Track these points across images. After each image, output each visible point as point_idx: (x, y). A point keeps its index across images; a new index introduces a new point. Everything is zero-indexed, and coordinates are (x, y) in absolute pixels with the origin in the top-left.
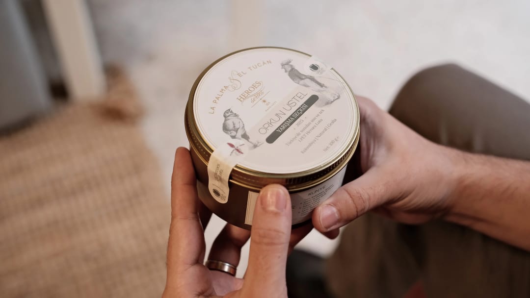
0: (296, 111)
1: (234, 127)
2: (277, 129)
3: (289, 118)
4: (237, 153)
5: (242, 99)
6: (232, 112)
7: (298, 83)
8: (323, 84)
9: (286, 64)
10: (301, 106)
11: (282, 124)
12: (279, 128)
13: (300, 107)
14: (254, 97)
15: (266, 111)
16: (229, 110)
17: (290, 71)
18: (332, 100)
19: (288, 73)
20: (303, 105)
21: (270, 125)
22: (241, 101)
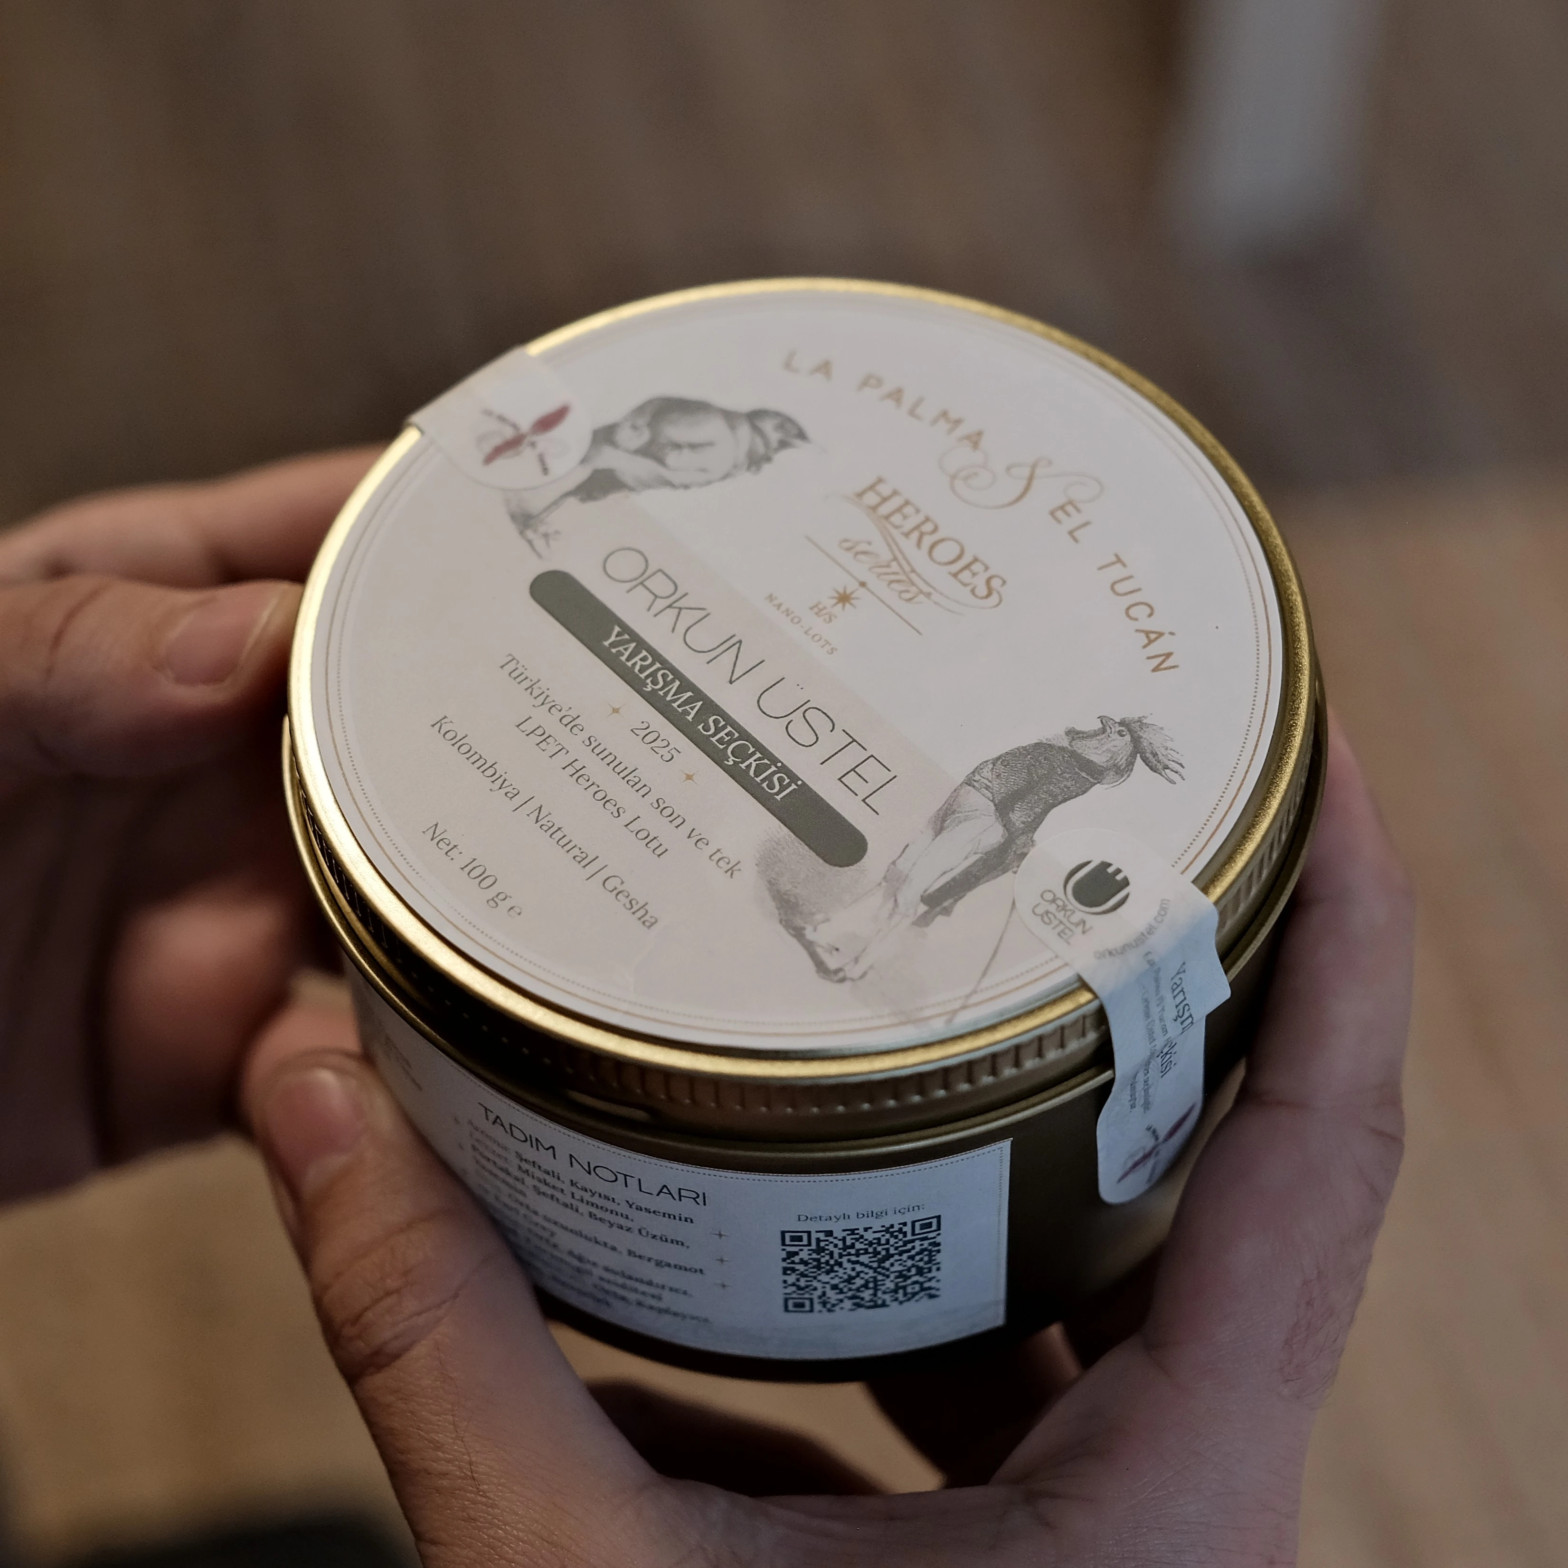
0: (745, 735)
1: (678, 446)
2: (625, 628)
3: (699, 695)
4: (497, 441)
5: (871, 499)
6: (783, 444)
7: (969, 782)
8: (947, 912)
9: (1136, 741)
10: (784, 769)
11: (657, 657)
12: (635, 637)
13: (774, 760)
14: (886, 556)
15: (771, 598)
16: (802, 435)
17: (1073, 754)
18: (809, 934)
19: (1065, 743)
20: (794, 778)
21: (660, 604)
22: (860, 495)
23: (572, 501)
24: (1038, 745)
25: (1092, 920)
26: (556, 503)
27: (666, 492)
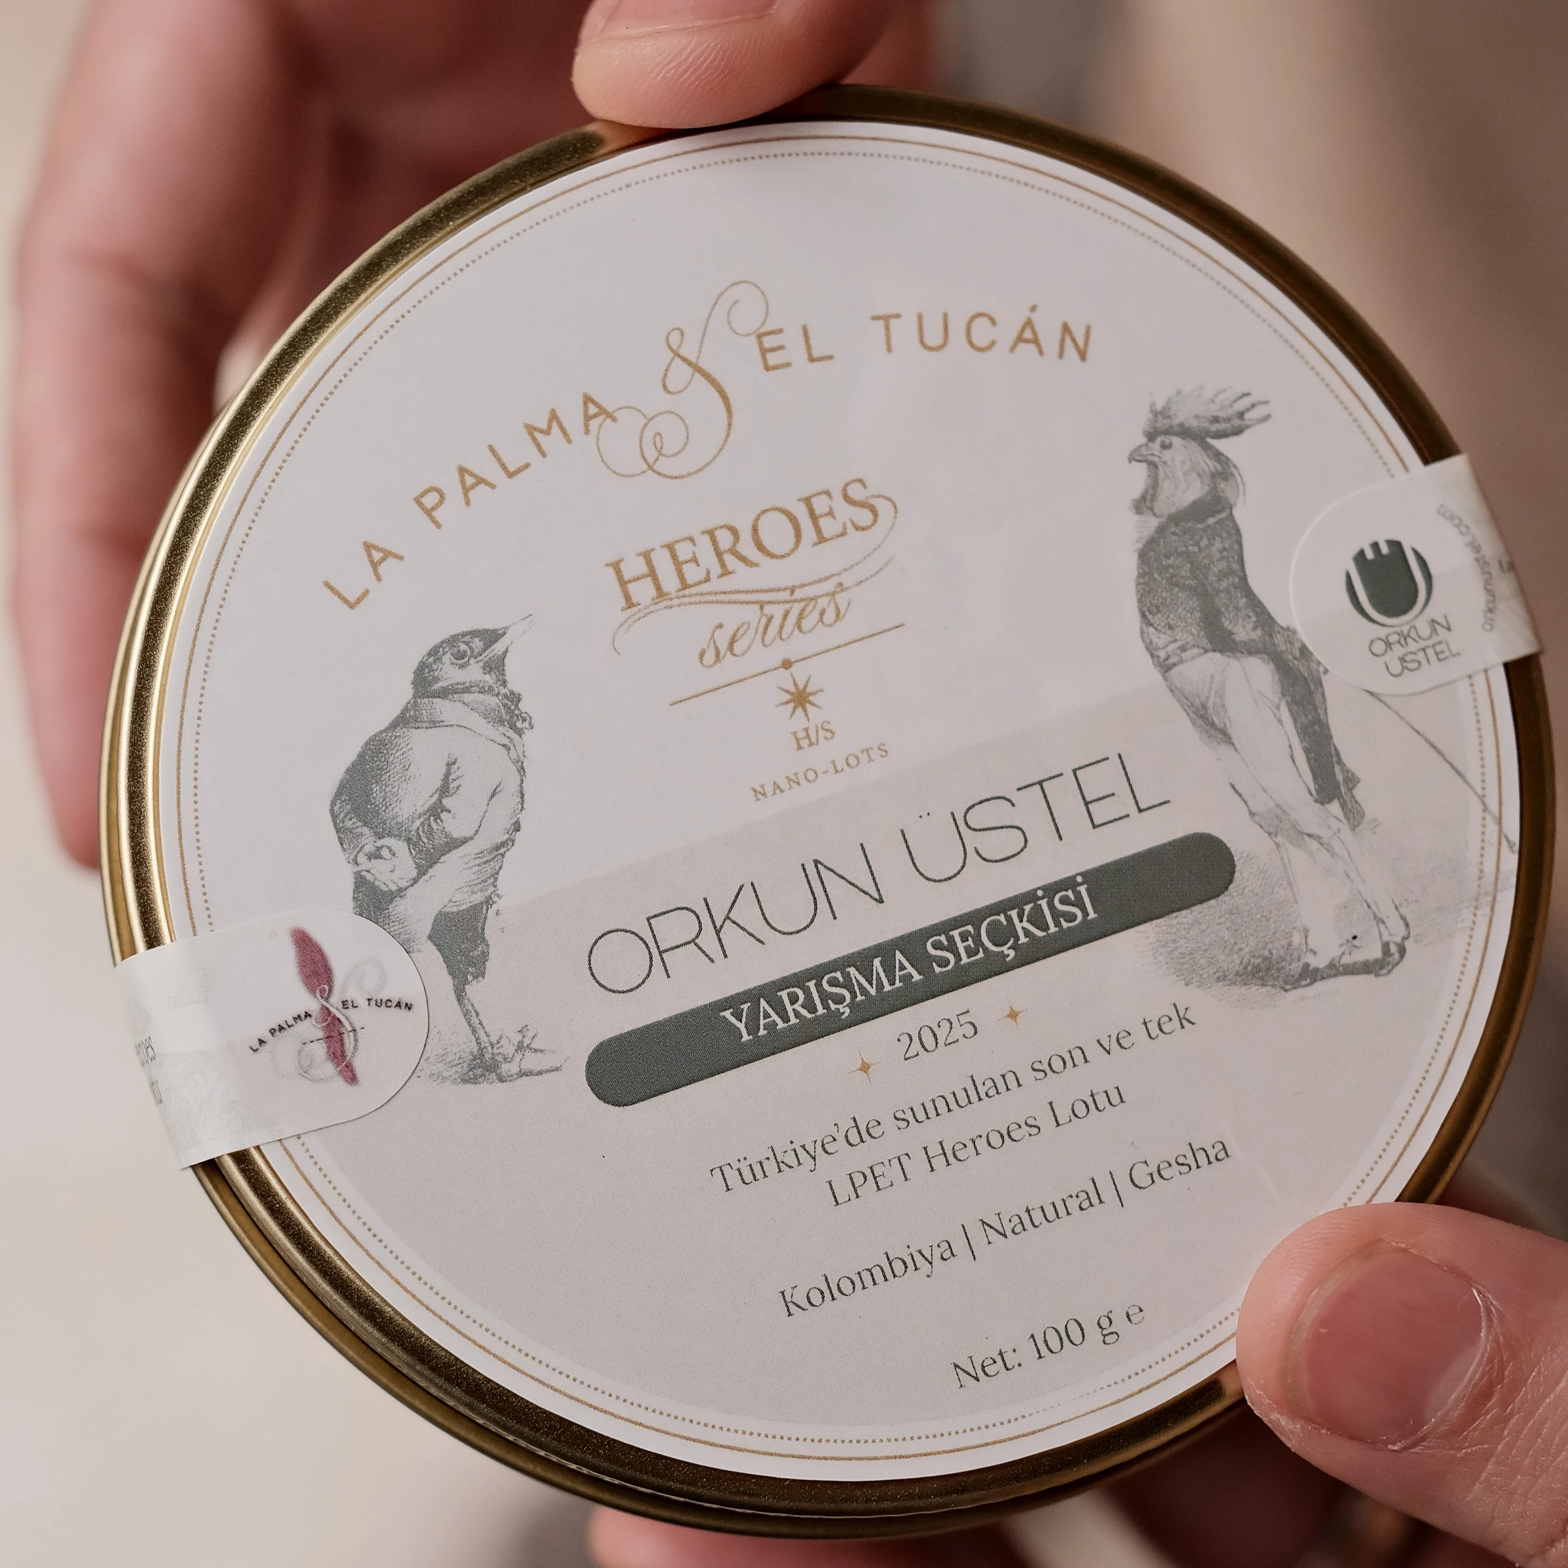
0: (975, 918)
2: (733, 1002)
3: (885, 951)
5: (643, 591)
6: (496, 666)
7: (1166, 668)
8: (1352, 780)
9: (1185, 432)
10: (1051, 890)
11: (798, 980)
12: (753, 996)
13: (1031, 897)
14: (751, 614)
15: (759, 793)
16: (491, 637)
17: (1175, 519)
18: (1319, 962)
19: (1153, 523)
20: (1069, 883)
21: (708, 939)
22: (630, 603)
23: (473, 990)
24: (1143, 556)
25: (1435, 610)
26: (469, 1014)
27: (512, 856)
